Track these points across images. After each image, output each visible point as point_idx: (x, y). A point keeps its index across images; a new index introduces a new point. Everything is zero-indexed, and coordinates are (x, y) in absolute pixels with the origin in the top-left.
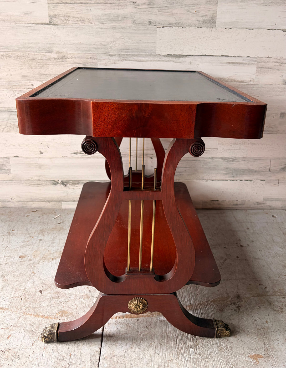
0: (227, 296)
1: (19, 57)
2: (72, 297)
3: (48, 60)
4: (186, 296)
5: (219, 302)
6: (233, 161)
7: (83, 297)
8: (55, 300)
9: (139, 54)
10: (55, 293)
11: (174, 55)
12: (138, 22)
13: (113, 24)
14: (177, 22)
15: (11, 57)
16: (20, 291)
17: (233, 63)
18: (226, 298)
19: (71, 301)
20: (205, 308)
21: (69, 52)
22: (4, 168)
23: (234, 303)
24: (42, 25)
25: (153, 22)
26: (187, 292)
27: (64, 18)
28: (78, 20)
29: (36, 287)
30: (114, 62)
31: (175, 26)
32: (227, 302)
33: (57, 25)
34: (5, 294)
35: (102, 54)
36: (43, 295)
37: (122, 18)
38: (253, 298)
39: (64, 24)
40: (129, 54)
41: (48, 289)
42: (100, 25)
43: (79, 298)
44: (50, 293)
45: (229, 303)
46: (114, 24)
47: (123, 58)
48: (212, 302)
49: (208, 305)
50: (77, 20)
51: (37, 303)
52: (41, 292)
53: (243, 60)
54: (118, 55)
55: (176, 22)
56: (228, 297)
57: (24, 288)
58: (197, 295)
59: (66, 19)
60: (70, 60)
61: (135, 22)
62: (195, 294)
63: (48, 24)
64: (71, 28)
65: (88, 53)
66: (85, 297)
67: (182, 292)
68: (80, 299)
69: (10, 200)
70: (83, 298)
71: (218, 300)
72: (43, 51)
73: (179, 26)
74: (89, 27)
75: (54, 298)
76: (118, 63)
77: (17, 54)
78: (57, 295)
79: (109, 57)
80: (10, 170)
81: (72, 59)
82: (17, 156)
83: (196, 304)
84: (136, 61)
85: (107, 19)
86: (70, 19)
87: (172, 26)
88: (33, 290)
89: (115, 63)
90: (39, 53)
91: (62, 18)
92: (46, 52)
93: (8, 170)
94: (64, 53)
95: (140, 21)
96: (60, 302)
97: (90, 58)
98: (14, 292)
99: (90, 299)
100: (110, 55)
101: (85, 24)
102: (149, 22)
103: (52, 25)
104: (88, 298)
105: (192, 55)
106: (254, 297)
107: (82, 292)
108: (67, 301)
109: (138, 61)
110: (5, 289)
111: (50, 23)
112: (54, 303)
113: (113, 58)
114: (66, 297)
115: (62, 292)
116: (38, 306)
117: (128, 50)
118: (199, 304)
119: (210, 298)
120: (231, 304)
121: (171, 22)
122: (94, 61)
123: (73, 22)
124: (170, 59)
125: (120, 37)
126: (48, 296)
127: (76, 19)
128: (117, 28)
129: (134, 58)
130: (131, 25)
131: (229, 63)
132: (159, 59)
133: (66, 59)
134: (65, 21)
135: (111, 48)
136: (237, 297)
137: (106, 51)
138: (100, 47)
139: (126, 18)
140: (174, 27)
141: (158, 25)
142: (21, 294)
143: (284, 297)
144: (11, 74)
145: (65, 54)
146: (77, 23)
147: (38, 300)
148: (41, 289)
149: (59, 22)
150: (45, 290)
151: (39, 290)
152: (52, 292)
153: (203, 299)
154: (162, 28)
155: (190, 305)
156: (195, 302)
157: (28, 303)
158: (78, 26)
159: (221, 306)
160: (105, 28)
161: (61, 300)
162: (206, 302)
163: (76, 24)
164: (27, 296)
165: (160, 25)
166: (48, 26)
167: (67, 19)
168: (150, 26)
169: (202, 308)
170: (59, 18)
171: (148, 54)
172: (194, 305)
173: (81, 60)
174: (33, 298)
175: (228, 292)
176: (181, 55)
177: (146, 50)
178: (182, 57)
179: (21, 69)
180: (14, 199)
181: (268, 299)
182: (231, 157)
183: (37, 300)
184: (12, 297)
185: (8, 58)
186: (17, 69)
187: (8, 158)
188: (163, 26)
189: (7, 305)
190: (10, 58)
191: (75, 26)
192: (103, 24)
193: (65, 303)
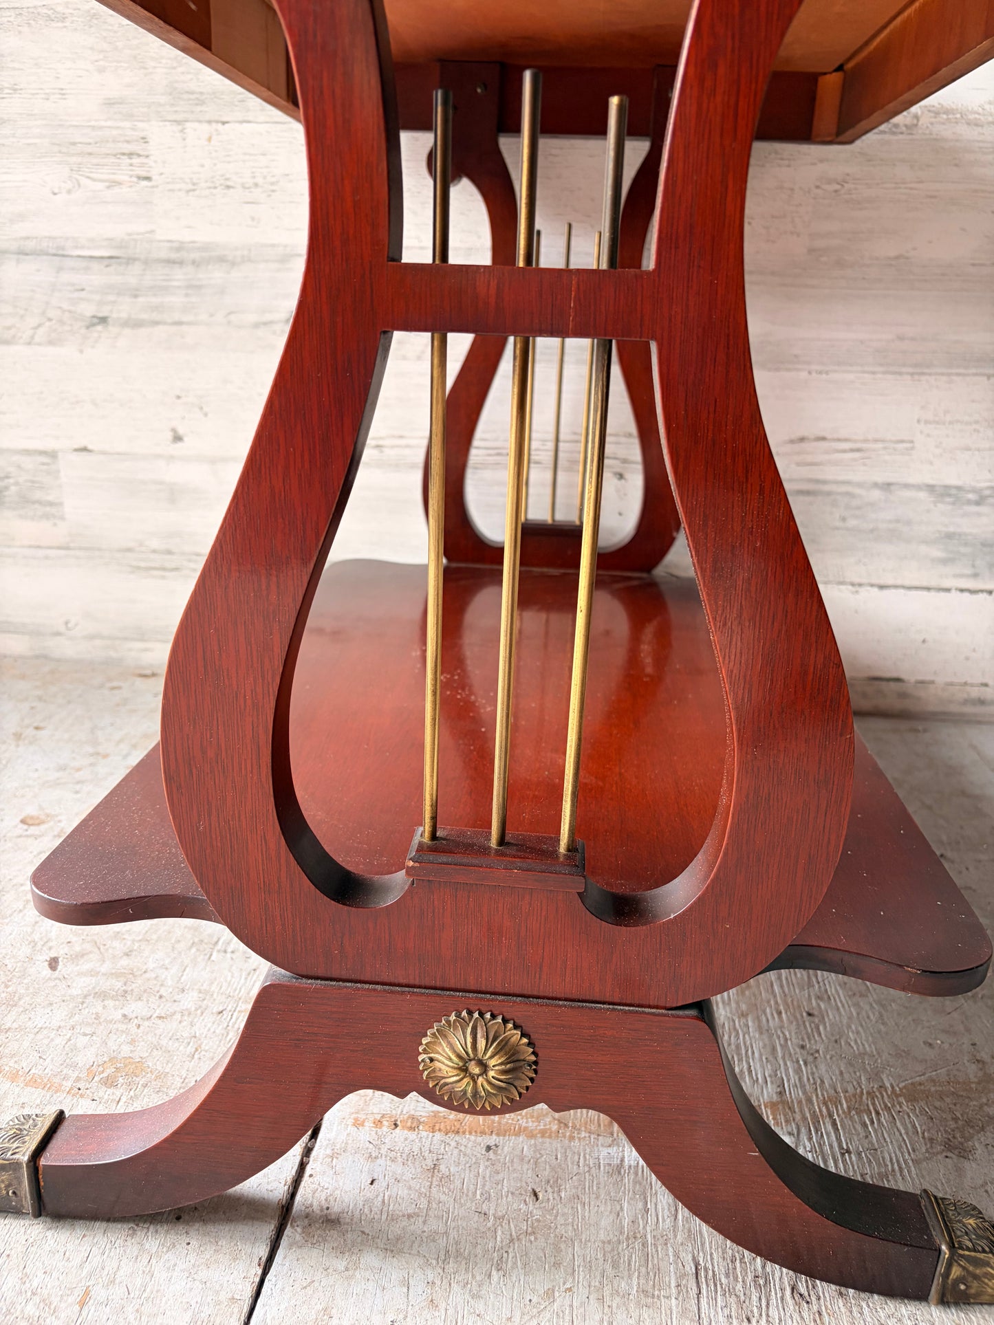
0: (980, 1074)
2: (189, 1001)
4: (757, 1055)
5: (938, 1104)
6: (978, 503)
8: (104, 1007)
10: (117, 975)
15: (64, 19)
18: (979, 1083)
19: (178, 1016)
20: (864, 1125)
22: (38, 495)
26: (761, 1033)
29: (40, 946)
32: (986, 1108)
36: (55, 979)
41: (91, 956)
43: (221, 1009)
44: (92, 973)
48: (897, 1096)
49: (878, 1113)
51: (15, 1009)
52: (53, 963)
58: (817, 1051)
62: (803, 1047)
67: (735, 1029)
68: (222, 1012)
69: (62, 629)
70: (239, 1012)
71: (933, 1089)
75: (102, 995)
78: (120, 984)
80: (61, 504)
82: (85, 449)
83: (809, 1100)
88: (26, 950)
93: (51, 504)
96: (124, 1016)
107: (243, 981)
108: (160, 1017)
112: (97, 1017)
114: (161, 997)
115: (147, 975)
116: (15, 1025)
118: (825, 1103)
119: (884, 1077)
126: (80, 985)
144: (63, 94)
147: (27, 999)
148: (59, 953)
151: (46, 956)
152: (105, 968)
153: (846, 1076)
155: (775, 1098)
156: (803, 1086)
159: (952, 1125)
161: (135, 1008)
162: (868, 1093)
169: (848, 1122)
172: (800, 1102)
174: (7, 987)
179: (101, 70)
180: (76, 625)
182: (973, 484)
183: (20, 999)
185: (54, 24)
186: (87, 71)
187: (53, 455)
190: (60, 24)
193: (147, 1023)
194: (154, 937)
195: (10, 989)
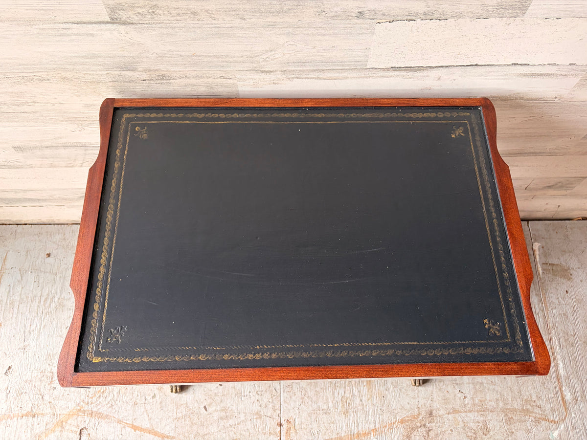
0: (418, 412)
1: (65, 79)
2: (242, 417)
3: (129, 82)
5: (407, 423)
7: (255, 417)
8: (224, 423)
9: (327, 68)
10: (222, 410)
11: (406, 67)
12: (331, 15)
13: (269, 20)
14: (429, 9)
15: (48, 80)
16: (182, 407)
17: (533, 75)
18: (417, 415)
19: (242, 423)
20: (391, 433)
21: (172, 70)
23: (424, 425)
24: (94, 25)
25: (368, 13)
27: (144, 10)
28: (181, 12)
29: (199, 401)
30: (272, 82)
31: (423, 17)
32: (416, 424)
33: (132, 24)
34: (166, 413)
35: (247, 70)
36: (209, 414)
37: (289, 7)
38: (447, 415)
39: (147, 22)
40: (305, 68)
41: (213, 405)
42: (237, 22)
44: (216, 411)
45: (419, 424)
46: (271, 19)
47: (293, 76)
48: (399, 423)
49: (394, 429)
50: (179, 14)
51: (204, 427)
52: (205, 408)
53: (558, 69)
54: (282, 71)
55: (426, 10)
56: (419, 414)
57: (185, 403)
58: (384, 410)
59: (150, 11)
60: (177, 81)
61: (324, 13)
63: (108, 23)
64: (167, 28)
65: (215, 69)
66: (257, 416)
68: (251, 420)
71: (407, 419)
72: (115, 69)
73: (431, 18)
74: (210, 26)
75: (222, 418)
76: (281, 84)
77: (59, 75)
78: (224, 414)
79: (263, 76)
81: (181, 80)
83: (381, 427)
84: (320, 78)
85: (252, 10)
86: (160, 12)
87: (414, 18)
88: (197, 405)
89: (274, 83)
90: (107, 72)
91: (140, 10)
92: (120, 71)
94: (162, 71)
95: (336, 12)
96: (230, 425)
97: (221, 77)
98: (175, 410)
99: (262, 420)
100: (263, 72)
101: (199, 20)
102: (359, 12)
103: (119, 23)
104: (261, 418)
105: (447, 67)
106: (449, 413)
108: (238, 424)
109: (325, 79)
110: (163, 404)
111: (113, 21)
112: (224, 427)
113: (272, 77)
114: (235, 417)
115: (229, 410)
117: (303, 63)
118: (384, 427)
119: (397, 417)
120: (421, 426)
121: (415, 11)
122: (231, 81)
123: (169, 18)
124: (396, 73)
125: (286, 42)
126: (216, 415)
127: (175, 12)
128: (279, 26)
129: (317, 74)
130: (313, 19)
131: (525, 75)
132: (372, 75)
133: (167, 79)
134: (149, 17)
135: (265, 60)
136: (430, 415)
137: (255, 65)
138: (240, 59)
139: (301, 7)
140: (419, 21)
141: (380, 17)
142: (184, 413)
143: (483, 413)
145: (163, 73)
146: (179, 18)
147: (205, 423)
148: (205, 404)
149: (135, 19)
150: (210, 404)
151: (202, 407)
152: (218, 408)
153: (389, 418)
154: (390, 22)
155: (374, 428)
156: (380, 423)
157: (195, 427)
158: (182, 25)
159: (409, 430)
160: (249, 28)
161: (231, 422)
162: (393, 423)
163: (177, 20)
164: (191, 416)
165: (384, 17)
166: (109, 26)
167: (154, 12)
168: (360, 21)
169: (388, 432)
170: (131, 11)
171: (347, 68)
173: (202, 80)
174: (199, 419)
175: (420, 405)
176: (423, 67)
177: (345, 62)
178: (423, 70)
181: (464, 417)
184: (175, 417)
188: (392, 19)
189: (173, 431)
191: (175, 25)
192: (245, 19)
193: (236, 427)
194: (225, 393)
195: (200, 420)
